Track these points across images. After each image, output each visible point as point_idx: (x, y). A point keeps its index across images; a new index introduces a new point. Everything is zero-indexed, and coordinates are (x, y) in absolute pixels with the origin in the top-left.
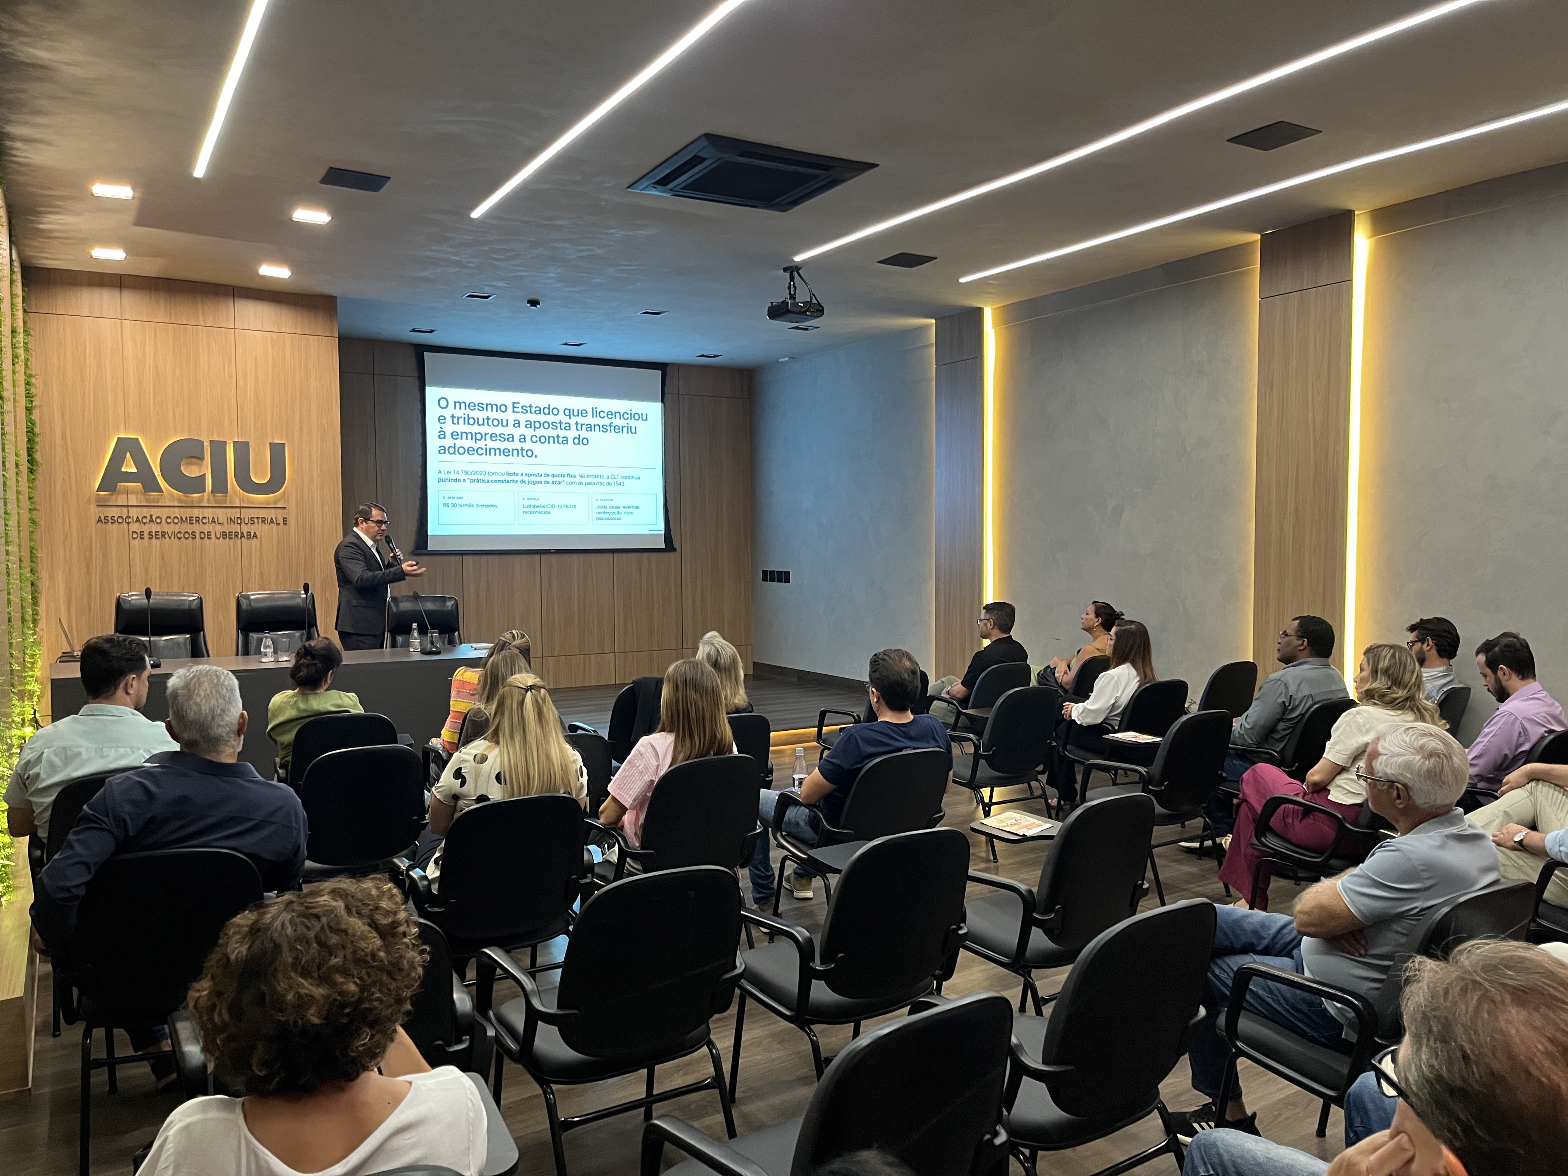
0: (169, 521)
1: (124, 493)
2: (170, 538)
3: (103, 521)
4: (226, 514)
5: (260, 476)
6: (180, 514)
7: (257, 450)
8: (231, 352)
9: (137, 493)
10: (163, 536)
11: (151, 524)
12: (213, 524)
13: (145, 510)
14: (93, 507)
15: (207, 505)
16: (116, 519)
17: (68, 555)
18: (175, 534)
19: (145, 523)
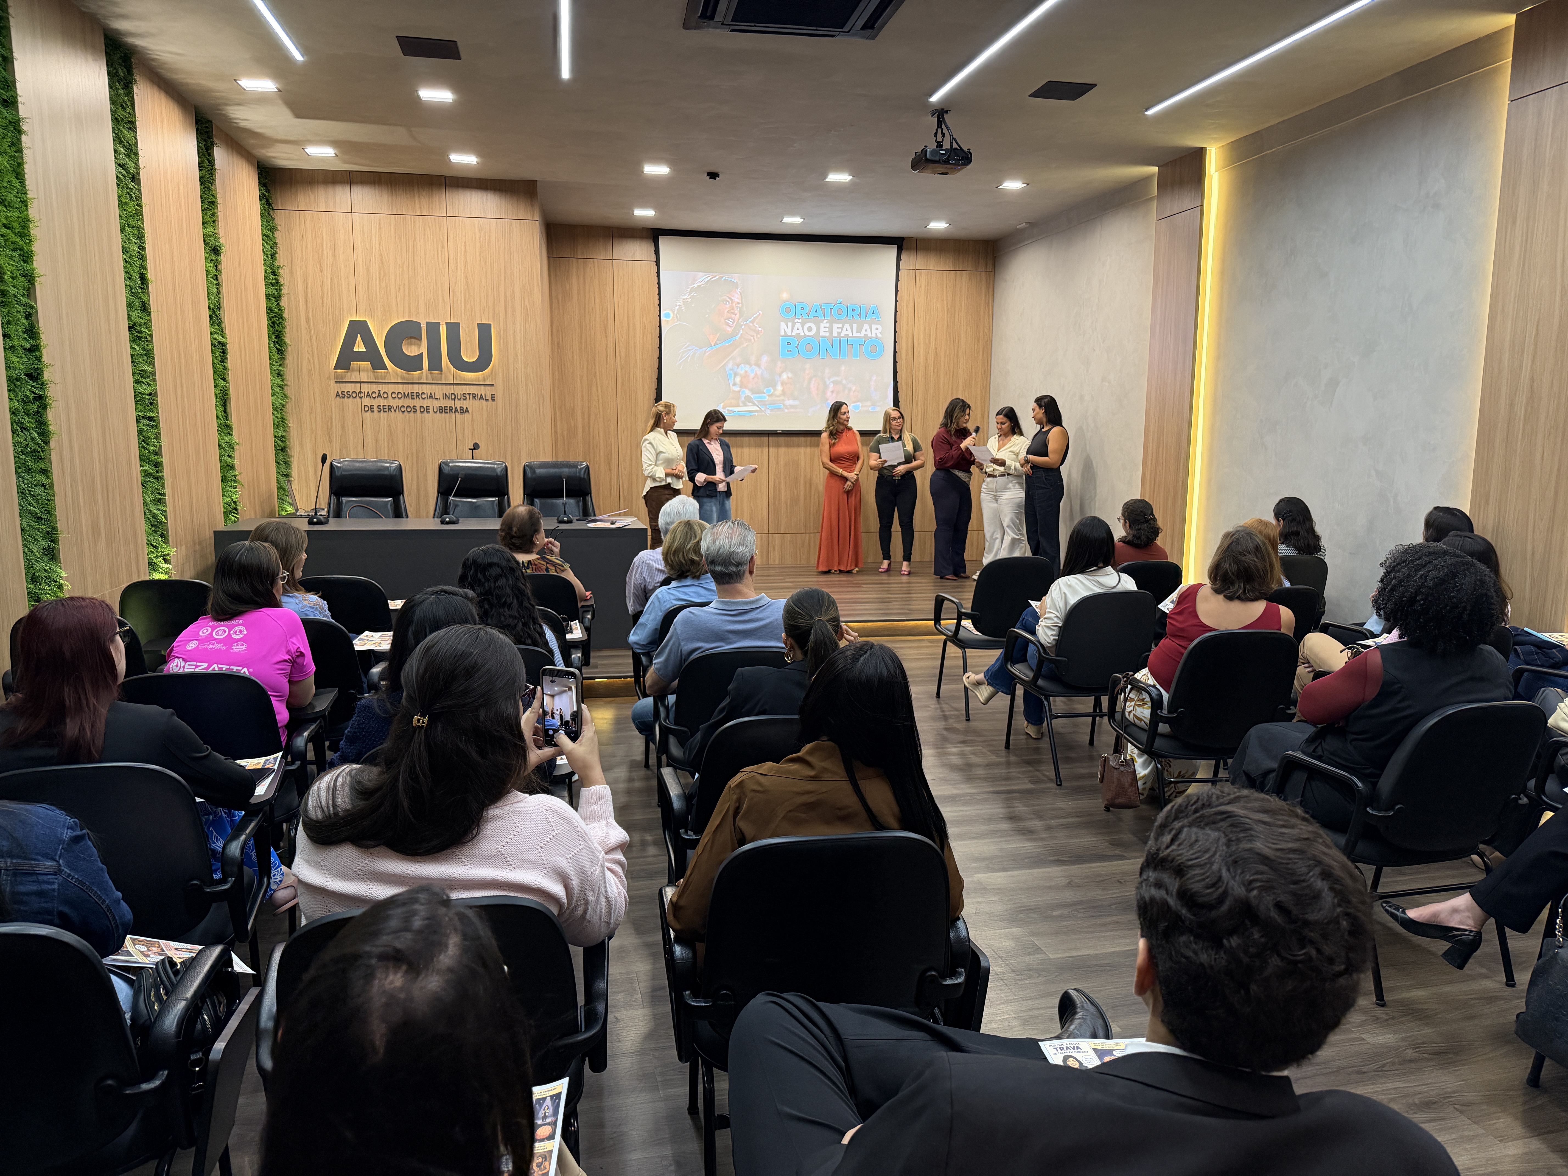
0: (394, 396)
1: (357, 371)
2: (395, 411)
3: (341, 395)
4: (442, 390)
5: (470, 355)
6: (403, 390)
7: (467, 330)
8: (443, 238)
9: (367, 371)
10: (390, 409)
11: (380, 398)
12: (431, 399)
13: (374, 386)
14: (332, 382)
15: (425, 382)
16: (351, 394)
17: (314, 425)
18: (399, 408)
19: (374, 398)
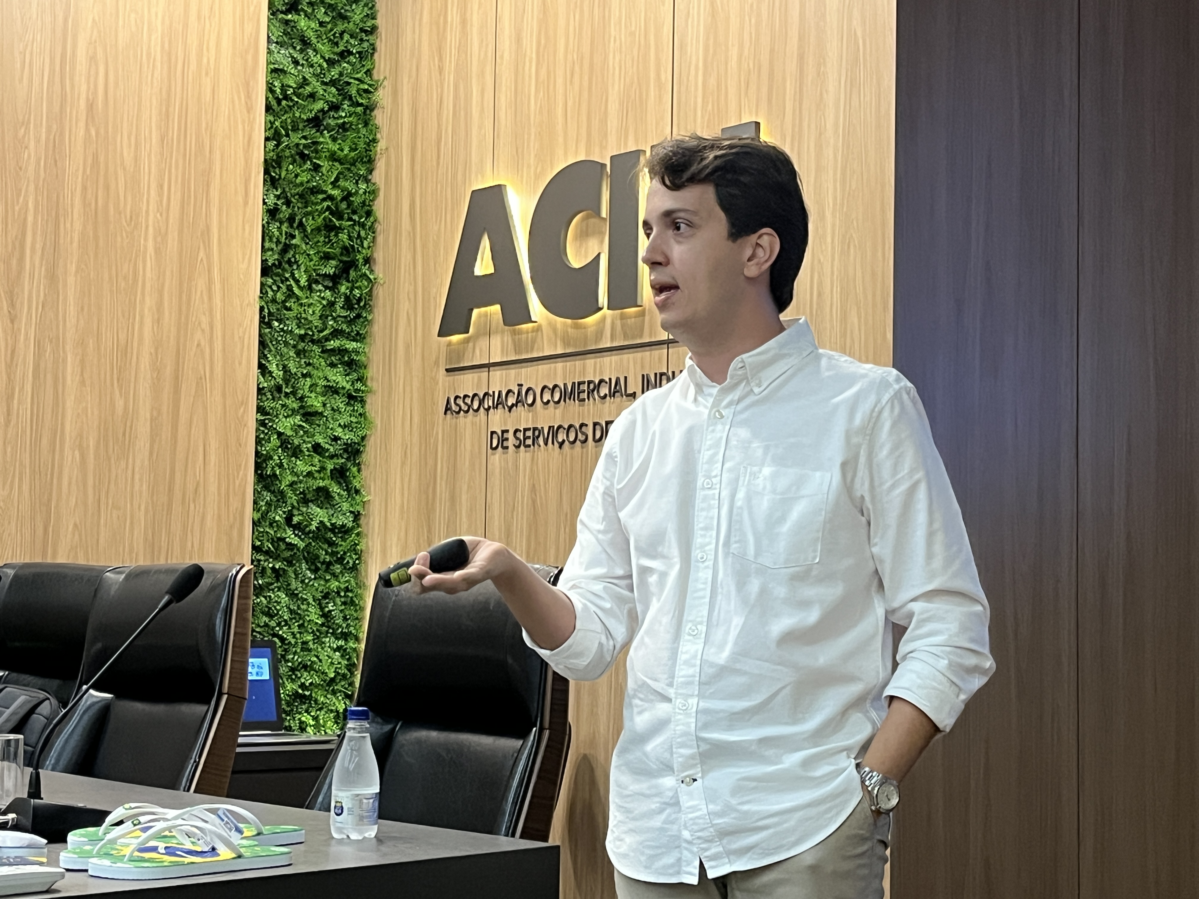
0: (547, 397)
1: (485, 334)
2: (546, 444)
3: (454, 408)
4: (643, 367)
6: (565, 378)
9: (503, 332)
10: (535, 439)
11: (520, 407)
12: (618, 399)
13: (512, 372)
14: (438, 373)
15: (608, 345)
16: (468, 400)
18: (554, 431)
19: (510, 408)
